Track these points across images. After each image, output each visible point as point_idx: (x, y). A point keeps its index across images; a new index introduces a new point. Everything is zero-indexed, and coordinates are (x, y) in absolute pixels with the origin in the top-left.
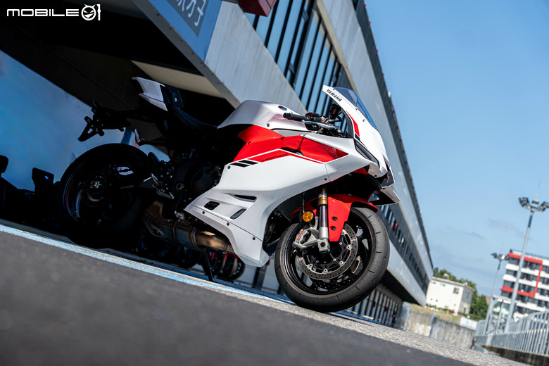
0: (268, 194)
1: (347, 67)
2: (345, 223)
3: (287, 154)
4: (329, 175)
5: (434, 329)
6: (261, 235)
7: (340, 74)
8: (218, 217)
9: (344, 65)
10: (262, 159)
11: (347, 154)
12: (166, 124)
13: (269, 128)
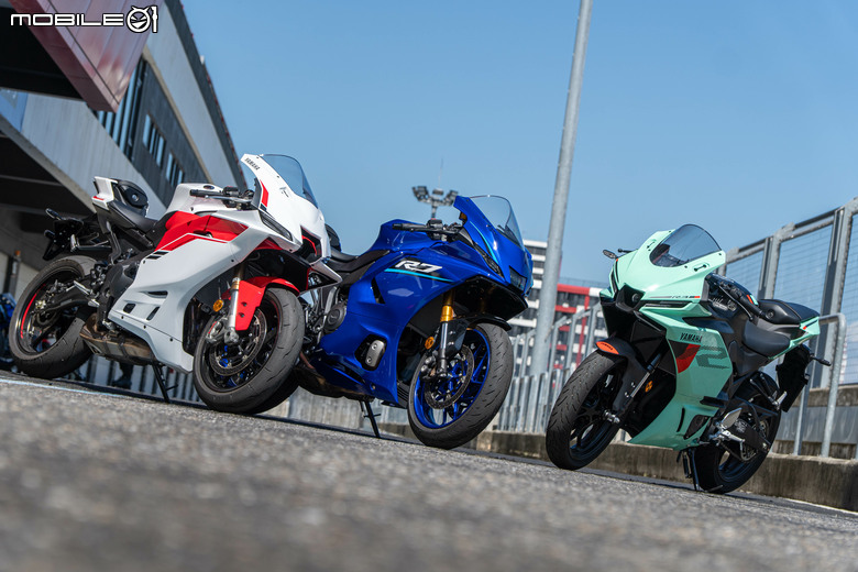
0: (177, 286)
1: (154, 64)
2: (257, 308)
3: (195, 238)
4: (234, 255)
5: (294, 404)
6: (179, 334)
7: (146, 74)
8: (136, 321)
9: (150, 61)
10: (172, 248)
11: (247, 227)
12: (108, 224)
13: (193, 213)
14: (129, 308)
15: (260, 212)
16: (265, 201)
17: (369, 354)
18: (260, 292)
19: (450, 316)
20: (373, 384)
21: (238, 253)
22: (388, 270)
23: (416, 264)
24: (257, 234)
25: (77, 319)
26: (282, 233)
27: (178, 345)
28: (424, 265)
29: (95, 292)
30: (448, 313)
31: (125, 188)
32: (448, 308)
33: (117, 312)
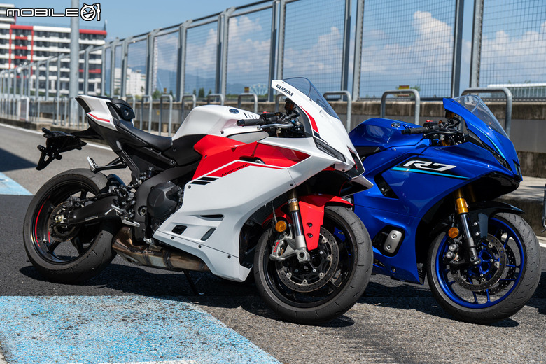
0: (234, 211)
2: (321, 226)
3: (246, 165)
4: (294, 180)
6: (236, 251)
8: (189, 240)
10: (222, 173)
11: (309, 156)
12: (118, 143)
13: (224, 136)
14: (179, 229)
15: (314, 138)
16: (316, 128)
17: (388, 242)
18: (321, 210)
19: (465, 207)
20: (393, 268)
21: (297, 179)
22: (395, 168)
23: (427, 164)
24: (319, 161)
25: (104, 232)
26: (336, 157)
27: (236, 261)
28: (436, 164)
29: (128, 210)
30: (462, 205)
31: (119, 106)
32: (461, 199)
33: (164, 232)
